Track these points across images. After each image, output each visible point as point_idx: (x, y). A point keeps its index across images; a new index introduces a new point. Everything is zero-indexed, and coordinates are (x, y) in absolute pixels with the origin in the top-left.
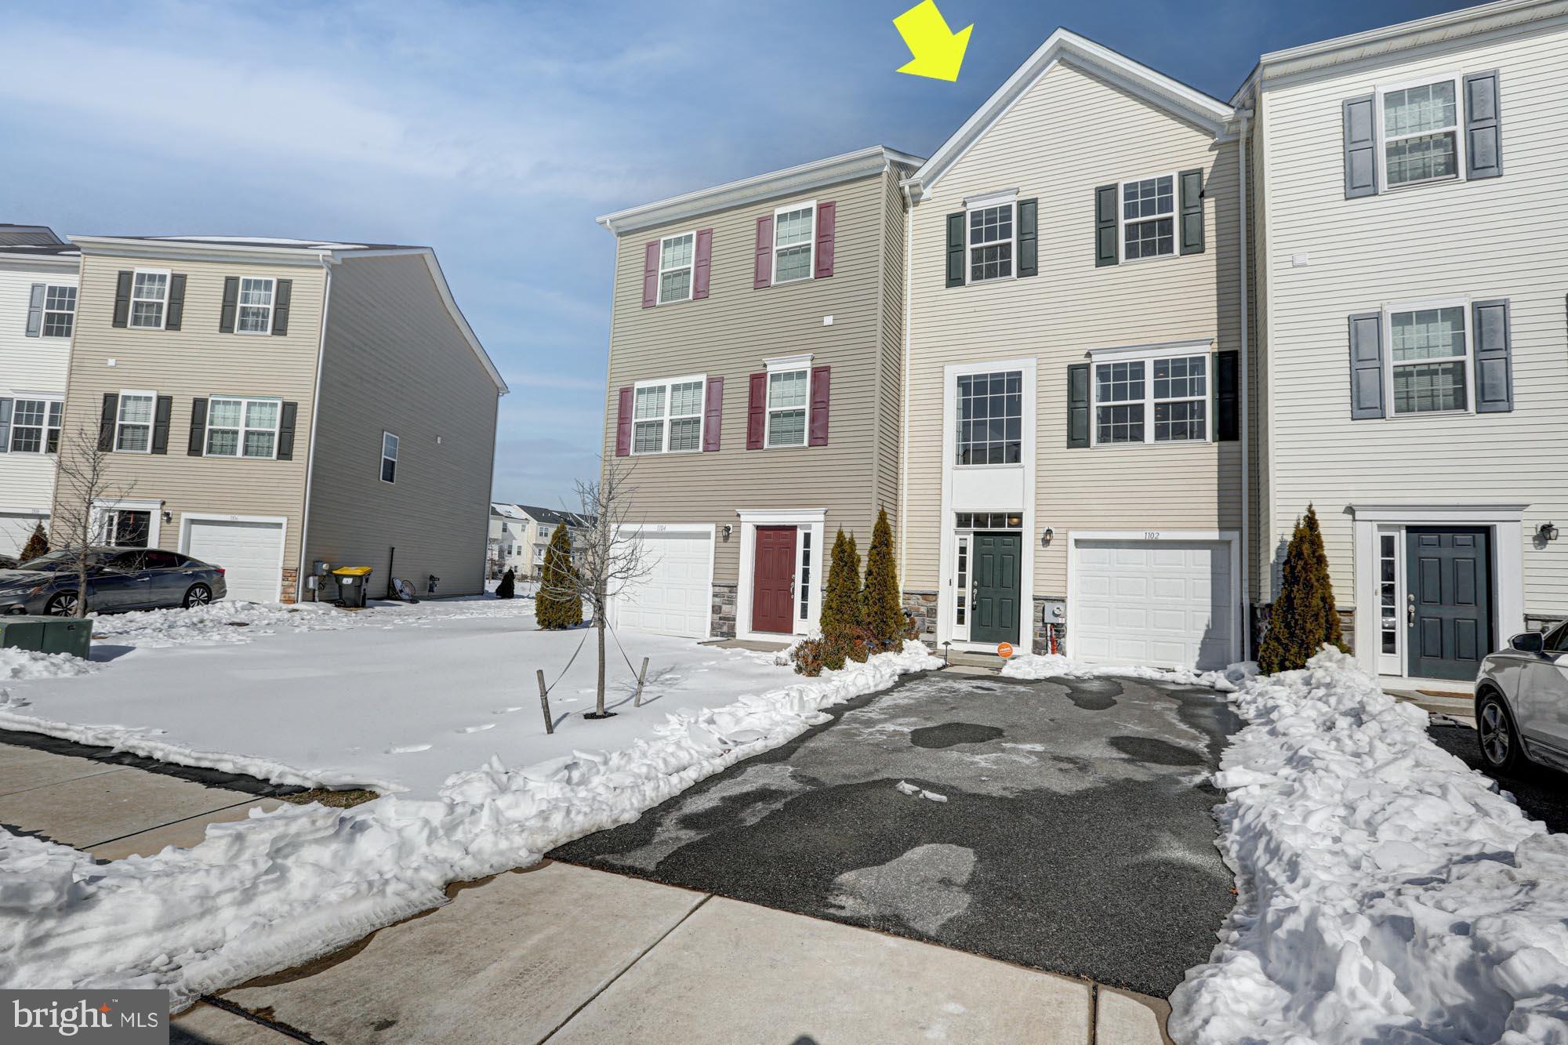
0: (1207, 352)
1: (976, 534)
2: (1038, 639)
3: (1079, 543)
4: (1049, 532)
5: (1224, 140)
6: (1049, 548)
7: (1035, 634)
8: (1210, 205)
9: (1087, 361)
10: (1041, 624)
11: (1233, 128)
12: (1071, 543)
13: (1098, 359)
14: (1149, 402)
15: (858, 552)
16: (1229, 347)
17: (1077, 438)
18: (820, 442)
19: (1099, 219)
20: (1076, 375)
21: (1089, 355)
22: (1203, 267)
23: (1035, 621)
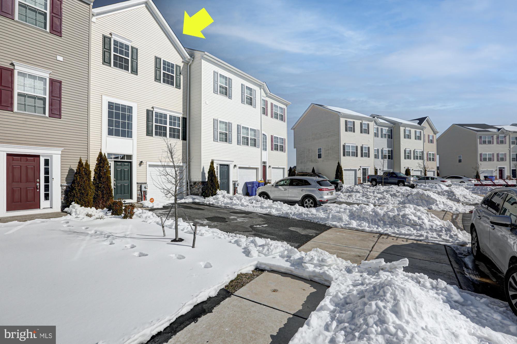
0: (181, 116)
1: (115, 161)
2: (139, 196)
3: (150, 166)
4: (141, 162)
5: (185, 62)
6: (141, 167)
7: (138, 195)
8: (182, 76)
9: (152, 109)
10: (139, 192)
11: (188, 60)
12: (148, 166)
13: (155, 110)
14: (168, 126)
15: (90, 169)
16: (185, 116)
17: (149, 133)
18: (57, 116)
19: (156, 67)
20: (149, 113)
21: (153, 108)
22: (180, 92)
23: (138, 190)
